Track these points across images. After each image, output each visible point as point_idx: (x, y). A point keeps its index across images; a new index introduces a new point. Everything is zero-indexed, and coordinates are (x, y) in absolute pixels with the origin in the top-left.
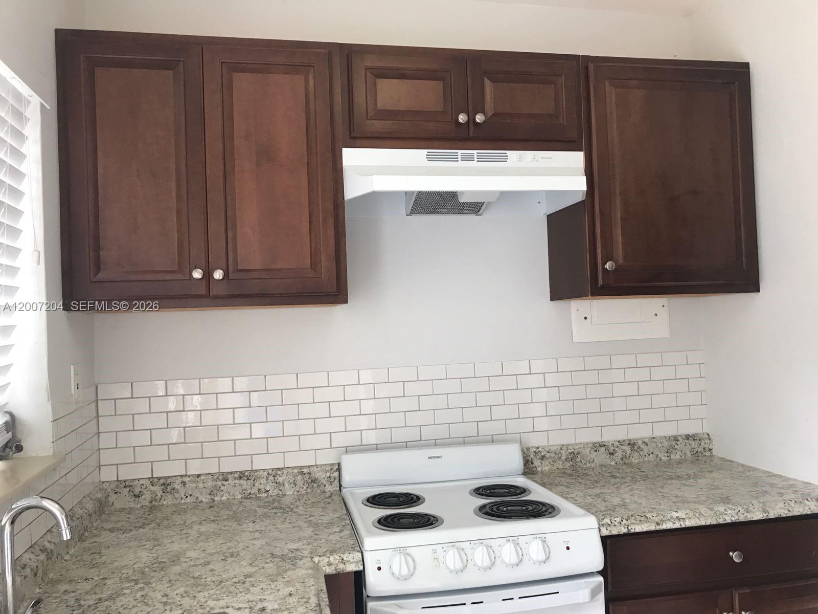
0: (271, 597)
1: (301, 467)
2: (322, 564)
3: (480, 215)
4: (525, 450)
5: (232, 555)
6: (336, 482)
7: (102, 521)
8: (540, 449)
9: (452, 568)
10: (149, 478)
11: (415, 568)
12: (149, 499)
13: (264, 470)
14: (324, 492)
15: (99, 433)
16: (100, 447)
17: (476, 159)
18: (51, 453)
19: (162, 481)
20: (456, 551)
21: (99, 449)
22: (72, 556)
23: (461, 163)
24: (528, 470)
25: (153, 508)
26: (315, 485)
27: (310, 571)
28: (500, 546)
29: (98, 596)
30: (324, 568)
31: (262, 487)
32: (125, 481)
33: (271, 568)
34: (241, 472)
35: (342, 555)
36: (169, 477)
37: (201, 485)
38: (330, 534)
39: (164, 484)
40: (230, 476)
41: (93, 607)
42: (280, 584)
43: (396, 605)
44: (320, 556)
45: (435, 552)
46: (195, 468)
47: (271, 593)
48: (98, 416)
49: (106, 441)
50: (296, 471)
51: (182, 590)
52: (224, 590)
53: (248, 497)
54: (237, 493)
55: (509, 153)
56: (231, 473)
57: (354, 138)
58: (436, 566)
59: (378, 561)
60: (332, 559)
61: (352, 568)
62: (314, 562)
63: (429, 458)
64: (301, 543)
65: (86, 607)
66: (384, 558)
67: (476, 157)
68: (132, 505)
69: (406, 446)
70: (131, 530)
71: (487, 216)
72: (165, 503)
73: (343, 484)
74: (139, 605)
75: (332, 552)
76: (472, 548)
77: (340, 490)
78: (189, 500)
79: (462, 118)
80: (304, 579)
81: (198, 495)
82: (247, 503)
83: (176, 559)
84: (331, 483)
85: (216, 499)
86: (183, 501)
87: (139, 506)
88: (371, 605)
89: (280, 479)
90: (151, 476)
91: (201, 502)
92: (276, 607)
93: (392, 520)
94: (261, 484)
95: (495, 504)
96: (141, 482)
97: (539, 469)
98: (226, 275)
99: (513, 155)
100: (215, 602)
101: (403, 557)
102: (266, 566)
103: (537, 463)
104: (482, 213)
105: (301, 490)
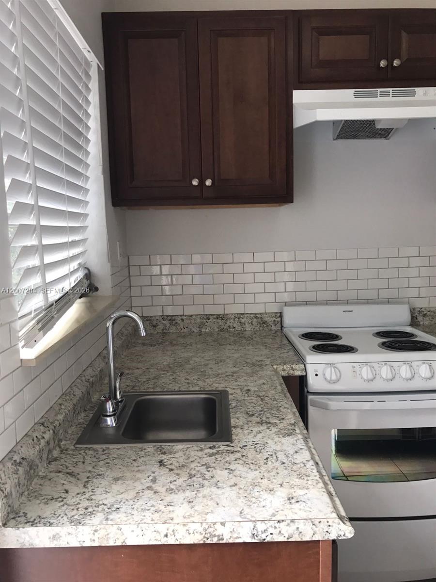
0: (252, 384)
1: (256, 314)
2: (279, 369)
3: (388, 139)
4: (412, 310)
5: (221, 361)
6: (279, 325)
7: (136, 339)
8: (423, 309)
9: (366, 378)
10: (161, 316)
11: (340, 376)
12: (162, 328)
13: (232, 314)
14: (271, 330)
15: (130, 287)
16: (132, 295)
17: (391, 95)
18: (111, 295)
19: (169, 318)
20: (369, 368)
21: (131, 297)
22: (125, 356)
23: (379, 99)
24: (414, 323)
25: (164, 334)
26: (265, 325)
27: (273, 373)
28: (399, 366)
29: (147, 377)
30: (280, 372)
31: (231, 324)
32: (147, 317)
33: (248, 370)
34: (217, 315)
35: (292, 366)
36: (173, 316)
37: (193, 321)
38: (281, 353)
39: (170, 320)
40: (211, 317)
41: (147, 382)
42: (255, 378)
43: (327, 398)
44: (278, 365)
45: (354, 367)
46: (189, 311)
47: (251, 383)
48: (130, 276)
49: (135, 291)
50: (252, 316)
51: (196, 377)
52: (222, 378)
53: (222, 330)
54: (215, 328)
55: (417, 89)
56: (212, 315)
57: (302, 82)
58: (355, 376)
59: (316, 370)
60: (285, 367)
61: (298, 373)
62: (274, 368)
63: (344, 311)
64: (262, 357)
65: (142, 382)
66: (320, 369)
67: (391, 93)
68: (152, 332)
69: (327, 303)
70: (155, 345)
71: (394, 139)
72: (171, 331)
73: (285, 325)
74: (173, 383)
75: (285, 363)
76: (380, 367)
77: (282, 329)
78: (186, 330)
79: (383, 63)
80: (271, 376)
81: (191, 327)
82: (221, 333)
83: (187, 361)
84: (276, 325)
85: (202, 330)
86: (182, 331)
87: (156, 332)
88: (310, 397)
89: (243, 321)
90: (162, 315)
91: (193, 332)
92: (256, 389)
93: (322, 347)
94: (231, 323)
95: (393, 342)
96: (157, 318)
97: (421, 323)
98: (213, 183)
99: (419, 91)
100: (218, 385)
101: (333, 369)
102: (244, 368)
103: (420, 318)
104: (390, 138)
105: (256, 328)
